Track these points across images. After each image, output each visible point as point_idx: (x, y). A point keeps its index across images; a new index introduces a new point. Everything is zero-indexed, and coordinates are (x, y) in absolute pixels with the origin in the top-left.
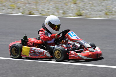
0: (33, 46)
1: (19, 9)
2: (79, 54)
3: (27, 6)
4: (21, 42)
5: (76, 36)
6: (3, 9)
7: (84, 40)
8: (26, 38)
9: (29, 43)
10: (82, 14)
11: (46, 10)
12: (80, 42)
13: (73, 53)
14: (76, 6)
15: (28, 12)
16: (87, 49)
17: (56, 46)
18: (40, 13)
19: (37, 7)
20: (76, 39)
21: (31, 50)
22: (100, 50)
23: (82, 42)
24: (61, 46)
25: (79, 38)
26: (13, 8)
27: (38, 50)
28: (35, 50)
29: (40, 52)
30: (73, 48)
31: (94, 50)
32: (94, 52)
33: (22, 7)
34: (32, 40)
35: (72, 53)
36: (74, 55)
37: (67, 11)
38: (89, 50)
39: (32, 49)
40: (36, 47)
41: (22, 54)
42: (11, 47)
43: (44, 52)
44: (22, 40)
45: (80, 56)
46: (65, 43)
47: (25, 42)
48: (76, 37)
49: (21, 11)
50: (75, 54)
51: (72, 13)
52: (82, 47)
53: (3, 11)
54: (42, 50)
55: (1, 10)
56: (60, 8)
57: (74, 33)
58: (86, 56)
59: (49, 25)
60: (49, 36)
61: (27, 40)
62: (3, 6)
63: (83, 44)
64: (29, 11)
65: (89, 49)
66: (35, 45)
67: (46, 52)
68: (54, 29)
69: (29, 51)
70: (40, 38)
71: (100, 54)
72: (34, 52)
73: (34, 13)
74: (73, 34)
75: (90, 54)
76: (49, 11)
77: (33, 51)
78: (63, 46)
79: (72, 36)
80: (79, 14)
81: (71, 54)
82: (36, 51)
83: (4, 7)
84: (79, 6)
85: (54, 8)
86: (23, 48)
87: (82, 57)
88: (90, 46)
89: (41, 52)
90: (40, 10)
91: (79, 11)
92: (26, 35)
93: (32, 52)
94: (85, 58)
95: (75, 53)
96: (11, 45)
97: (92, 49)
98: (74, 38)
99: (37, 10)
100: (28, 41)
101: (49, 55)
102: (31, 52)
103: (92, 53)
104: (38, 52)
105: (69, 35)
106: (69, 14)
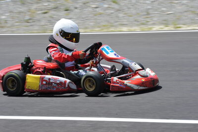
0: (44, 73)
2: (126, 82)
4: (20, 67)
5: (115, 52)
9: (36, 69)
12: (123, 62)
13: (117, 80)
16: (136, 73)
20: (115, 57)
21: (42, 79)
22: (154, 73)
24: (90, 70)
25: (120, 57)
27: (55, 79)
28: (50, 79)
29: (58, 82)
30: (112, 72)
35: (115, 80)
36: (118, 83)
38: (139, 74)
39: (44, 79)
40: (49, 74)
41: (27, 88)
42: (3, 77)
43: (65, 82)
44: (22, 64)
45: (128, 84)
47: (28, 67)
48: (115, 54)
50: (120, 82)
54: (62, 79)
57: (110, 48)
63: (128, 64)
65: (140, 72)
66: (47, 71)
67: (69, 82)
69: (38, 83)
72: (49, 83)
74: (108, 49)
75: (143, 80)
77: (46, 81)
79: (108, 53)
81: (114, 83)
82: (51, 81)
86: (27, 77)
87: (132, 86)
89: (61, 83)
92: (29, 56)
93: (44, 83)
94: (136, 87)
95: (120, 80)
97: (144, 73)
101: (74, 87)
102: (42, 83)
103: (146, 78)
104: (55, 83)
105: (103, 51)
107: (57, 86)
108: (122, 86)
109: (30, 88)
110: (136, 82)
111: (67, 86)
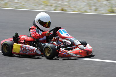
0: (24, 43)
1: (51, 5)
2: (68, 52)
3: (59, 2)
4: (12, 39)
5: (67, 33)
6: (36, 6)
7: (75, 38)
8: (17, 35)
9: (20, 40)
10: (114, 11)
11: (78, 7)
12: (70, 39)
13: (63, 50)
14: (109, 3)
15: (60, 8)
16: (77, 46)
17: (47, 44)
18: (73, 10)
19: (69, 3)
20: (66, 36)
21: (22, 47)
22: (91, 48)
23: (72, 39)
24: (52, 43)
25: (70, 36)
26: (45, 4)
27: (28, 47)
28: (25, 47)
29: (30, 49)
30: (63, 45)
31: (85, 48)
32: (84, 49)
33: (54, 4)
34: (24, 37)
35: (62, 50)
36: (63, 52)
37: (100, 7)
38: (79, 48)
39: (23, 47)
40: (27, 44)
41: (13, 51)
42: (2, 44)
43: (34, 49)
44: (13, 37)
45: (70, 53)
46: (56, 40)
47: (16, 39)
48: (67, 35)
49: (53, 7)
50: (65, 51)
51: (104, 10)
52: (73, 44)
53: (36, 8)
54: (32, 48)
55: (34, 7)
56: (92, 4)
57: (65, 31)
58: (76, 54)
59: (39, 23)
60: (40, 34)
61: (18, 37)
62: (37, 2)
63: (73, 41)
64: (62, 8)
65: (79, 46)
66: (26, 42)
67: (36, 50)
68: (45, 27)
69: (19, 49)
70: (32, 36)
71: (91, 52)
72: (25, 49)
73: (66, 9)
74: (63, 31)
75: (80, 51)
76: (81, 8)
77: (23, 48)
78: (54, 44)
79: (62, 34)
80: (111, 11)
81: (61, 52)
82: (26, 48)
83: (37, 4)
84: (112, 3)
85: (87, 5)
86: (14, 45)
87: (72, 54)
88: (81, 44)
90: (72, 7)
91: (112, 7)
92: (17, 33)
93: (23, 49)
96: (2, 42)
97: (82, 47)
98: (64, 35)
99: (69, 7)
100: (19, 39)
101: (39, 52)
102: (21, 49)
103: (82, 50)
104: (28, 50)
105: (60, 32)
106: (101, 10)
107: (29, 52)
108: (66, 54)
109: (15, 52)
110: (75, 52)
111: (34, 52)
